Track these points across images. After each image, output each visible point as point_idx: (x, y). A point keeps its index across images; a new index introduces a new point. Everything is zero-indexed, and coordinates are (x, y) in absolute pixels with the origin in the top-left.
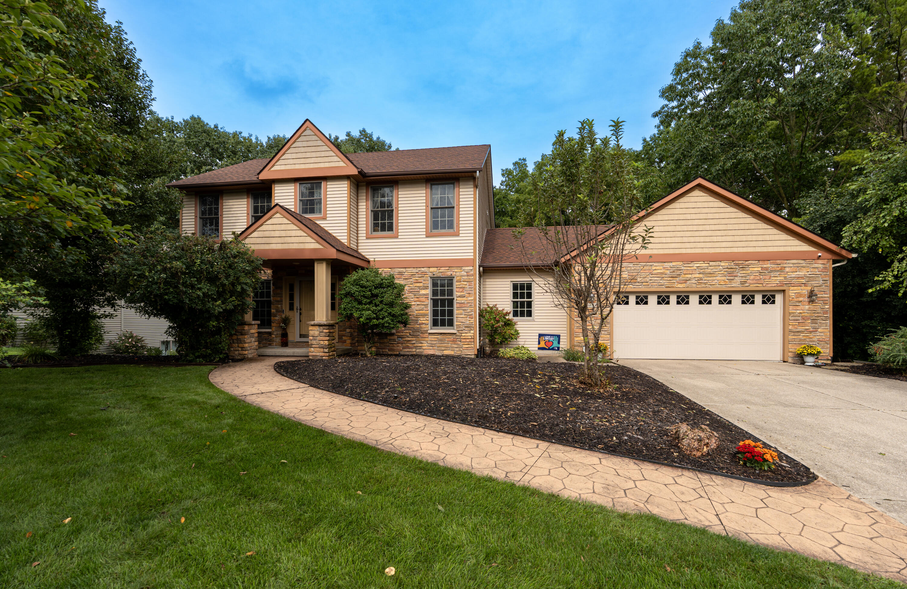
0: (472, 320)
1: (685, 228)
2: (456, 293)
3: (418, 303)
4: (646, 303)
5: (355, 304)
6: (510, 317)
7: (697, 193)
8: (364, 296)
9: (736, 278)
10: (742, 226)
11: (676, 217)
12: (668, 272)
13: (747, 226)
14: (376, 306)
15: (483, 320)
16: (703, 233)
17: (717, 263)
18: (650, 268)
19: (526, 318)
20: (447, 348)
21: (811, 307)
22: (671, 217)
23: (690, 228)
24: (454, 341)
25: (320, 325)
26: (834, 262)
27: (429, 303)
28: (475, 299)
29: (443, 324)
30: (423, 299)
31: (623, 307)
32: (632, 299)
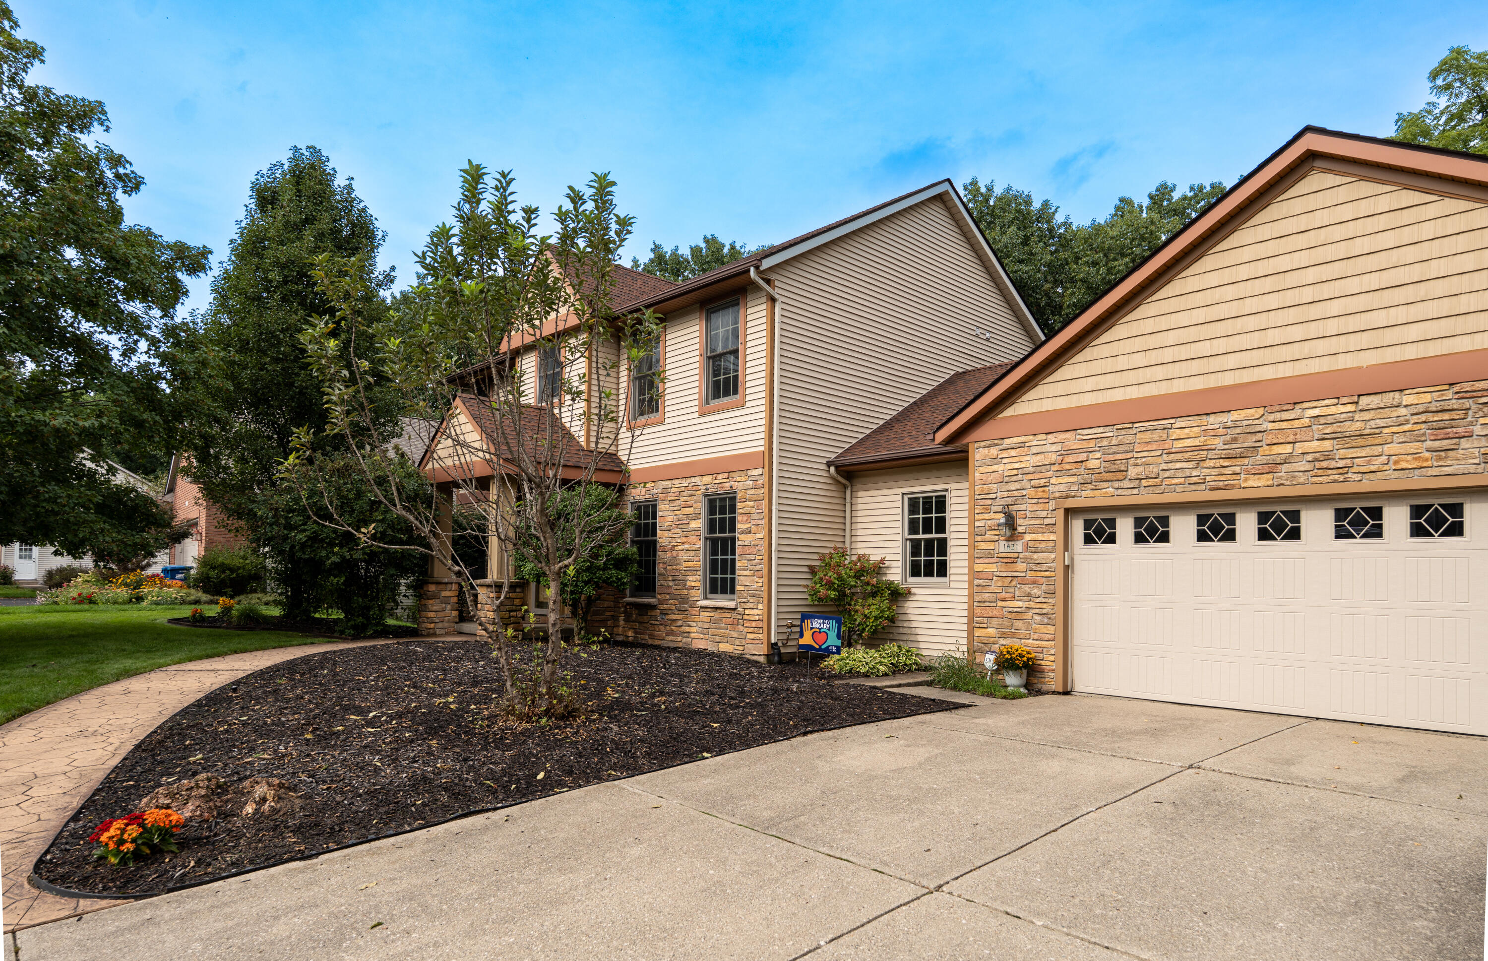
1: (1273, 301)
2: (740, 526)
3: (687, 547)
4: (1164, 538)
6: (905, 576)
7: (1315, 181)
9: (1464, 443)
11: (1244, 272)
12: (1218, 442)
17: (1388, 399)
18: (1163, 434)
19: (935, 579)
20: (727, 639)
22: (1227, 276)
23: (1290, 297)
24: (734, 625)
27: (703, 546)
28: (766, 537)
29: (722, 589)
30: (693, 540)
31: (1100, 549)
32: (1125, 527)
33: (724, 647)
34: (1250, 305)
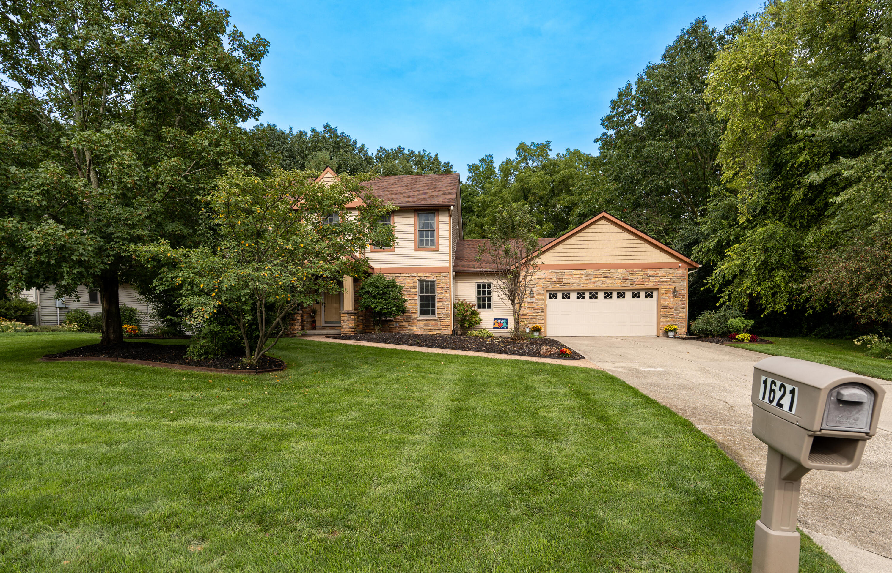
0: (449, 310)
1: (595, 246)
2: (437, 292)
3: (410, 298)
4: (569, 298)
5: (372, 299)
6: (476, 308)
7: (603, 222)
8: (377, 294)
9: (627, 280)
10: (632, 246)
11: (589, 238)
12: (583, 276)
13: (635, 246)
14: (385, 300)
15: (456, 310)
16: (606, 250)
17: (615, 270)
18: (571, 273)
19: (487, 309)
20: (431, 330)
21: (675, 299)
22: (585, 238)
23: (598, 246)
24: (436, 325)
25: (348, 313)
26: (689, 270)
27: (418, 298)
28: (450, 296)
29: (428, 313)
30: (413, 296)
31: (553, 300)
32: (560, 295)
33: (430, 333)
34: (590, 246)
